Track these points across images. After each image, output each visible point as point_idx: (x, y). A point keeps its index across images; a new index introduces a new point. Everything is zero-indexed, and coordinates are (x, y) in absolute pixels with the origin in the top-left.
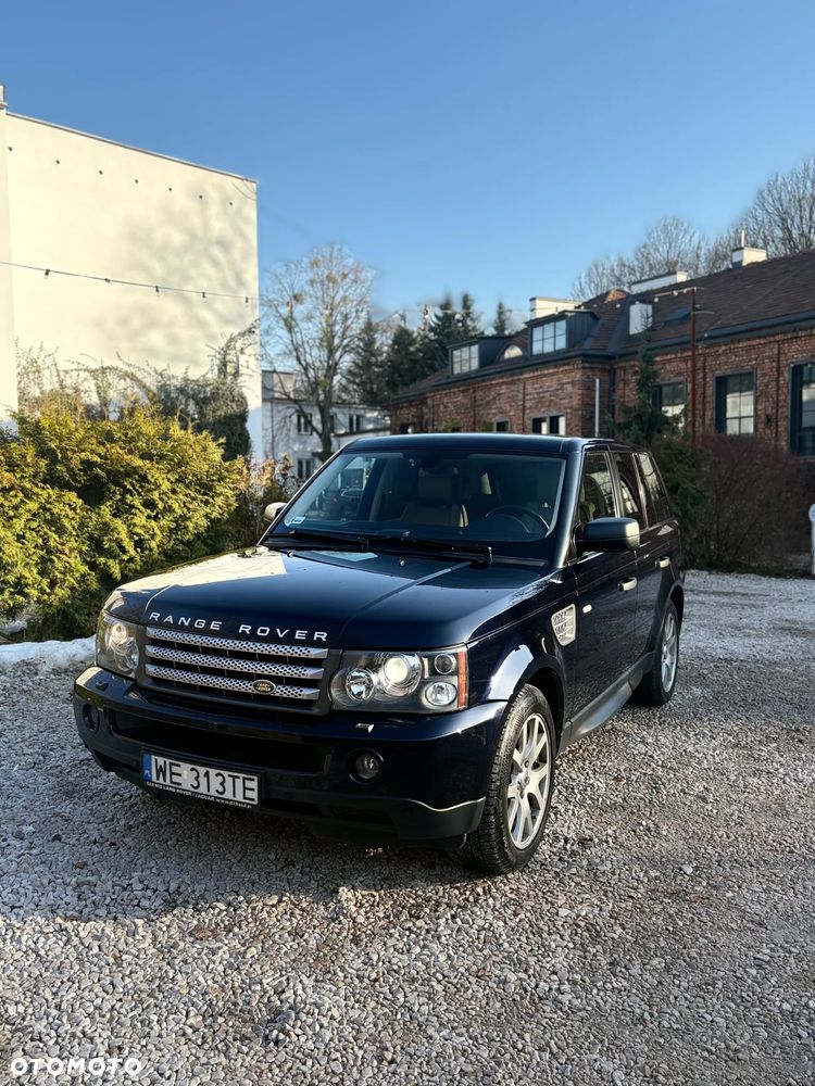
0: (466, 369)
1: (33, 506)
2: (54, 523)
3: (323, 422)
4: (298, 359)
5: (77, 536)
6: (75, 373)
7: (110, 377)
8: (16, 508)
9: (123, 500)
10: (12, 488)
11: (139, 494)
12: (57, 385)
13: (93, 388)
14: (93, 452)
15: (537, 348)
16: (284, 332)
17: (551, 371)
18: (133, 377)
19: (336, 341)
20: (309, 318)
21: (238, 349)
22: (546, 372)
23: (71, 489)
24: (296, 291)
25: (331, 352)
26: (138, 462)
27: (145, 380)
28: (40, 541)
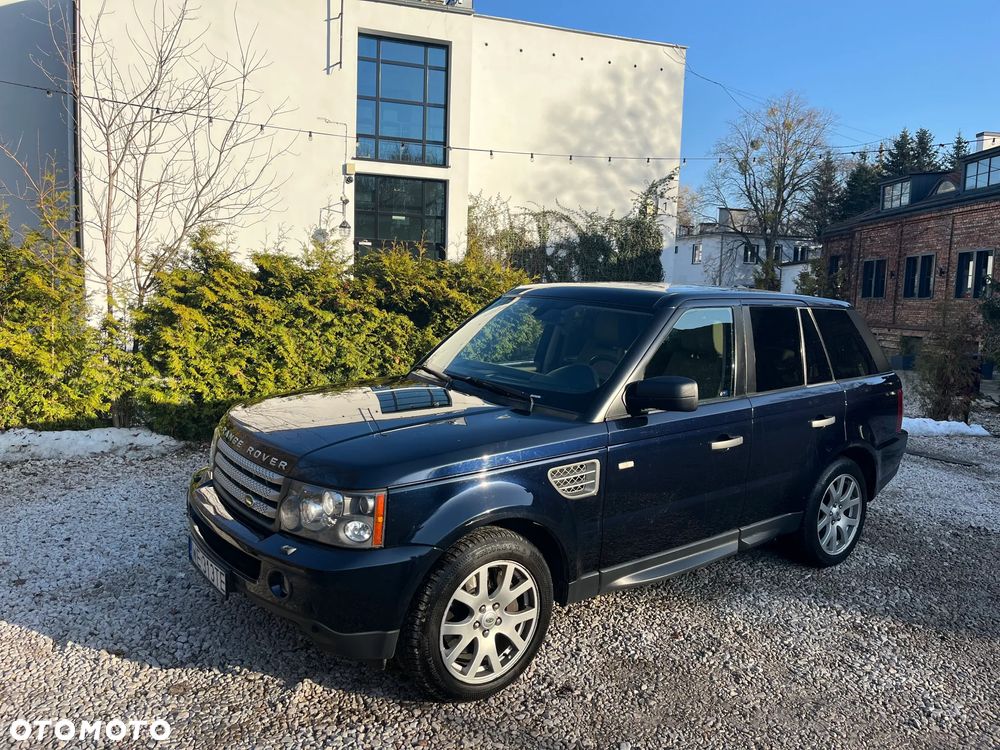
0: (896, 204)
1: (373, 325)
2: (389, 338)
3: (768, 253)
4: (750, 197)
5: (407, 349)
6: (522, 217)
7: (549, 219)
8: (359, 326)
9: (444, 324)
10: (355, 311)
11: (456, 319)
12: (508, 226)
13: (535, 228)
14: (421, 285)
15: (970, 184)
16: (737, 175)
17: (982, 206)
18: (567, 219)
19: (787, 180)
20: (761, 161)
21: (659, 193)
22: (976, 207)
23: (405, 313)
24: (753, 139)
25: (780, 192)
26: (454, 294)
27: (577, 222)
28: (379, 352)
